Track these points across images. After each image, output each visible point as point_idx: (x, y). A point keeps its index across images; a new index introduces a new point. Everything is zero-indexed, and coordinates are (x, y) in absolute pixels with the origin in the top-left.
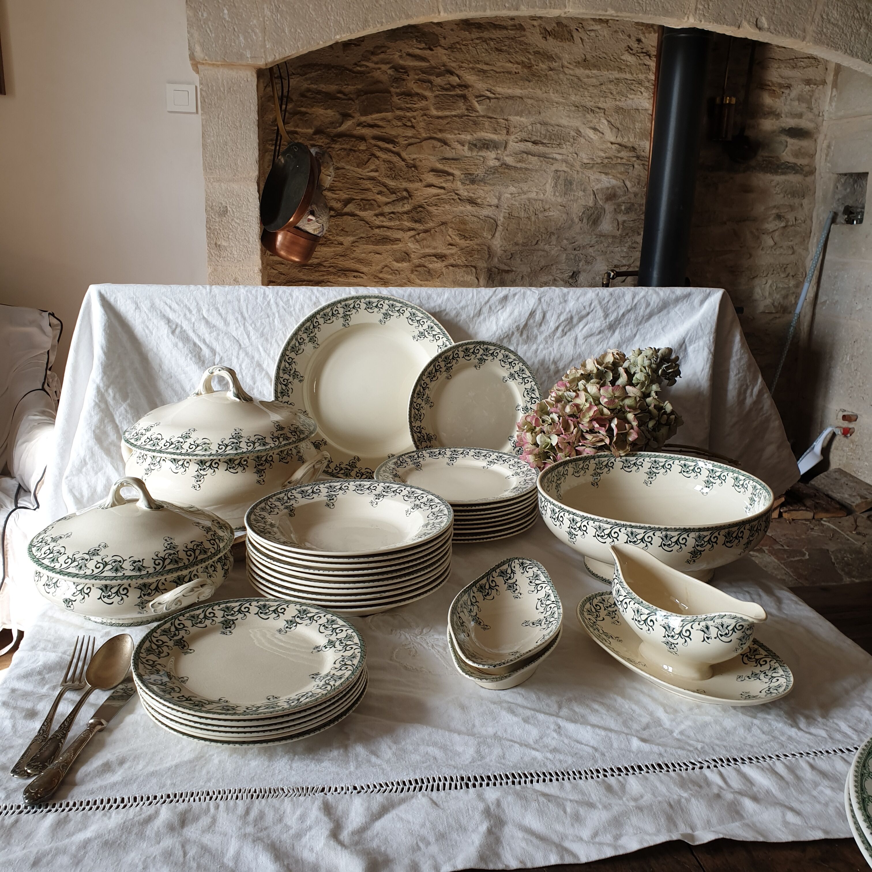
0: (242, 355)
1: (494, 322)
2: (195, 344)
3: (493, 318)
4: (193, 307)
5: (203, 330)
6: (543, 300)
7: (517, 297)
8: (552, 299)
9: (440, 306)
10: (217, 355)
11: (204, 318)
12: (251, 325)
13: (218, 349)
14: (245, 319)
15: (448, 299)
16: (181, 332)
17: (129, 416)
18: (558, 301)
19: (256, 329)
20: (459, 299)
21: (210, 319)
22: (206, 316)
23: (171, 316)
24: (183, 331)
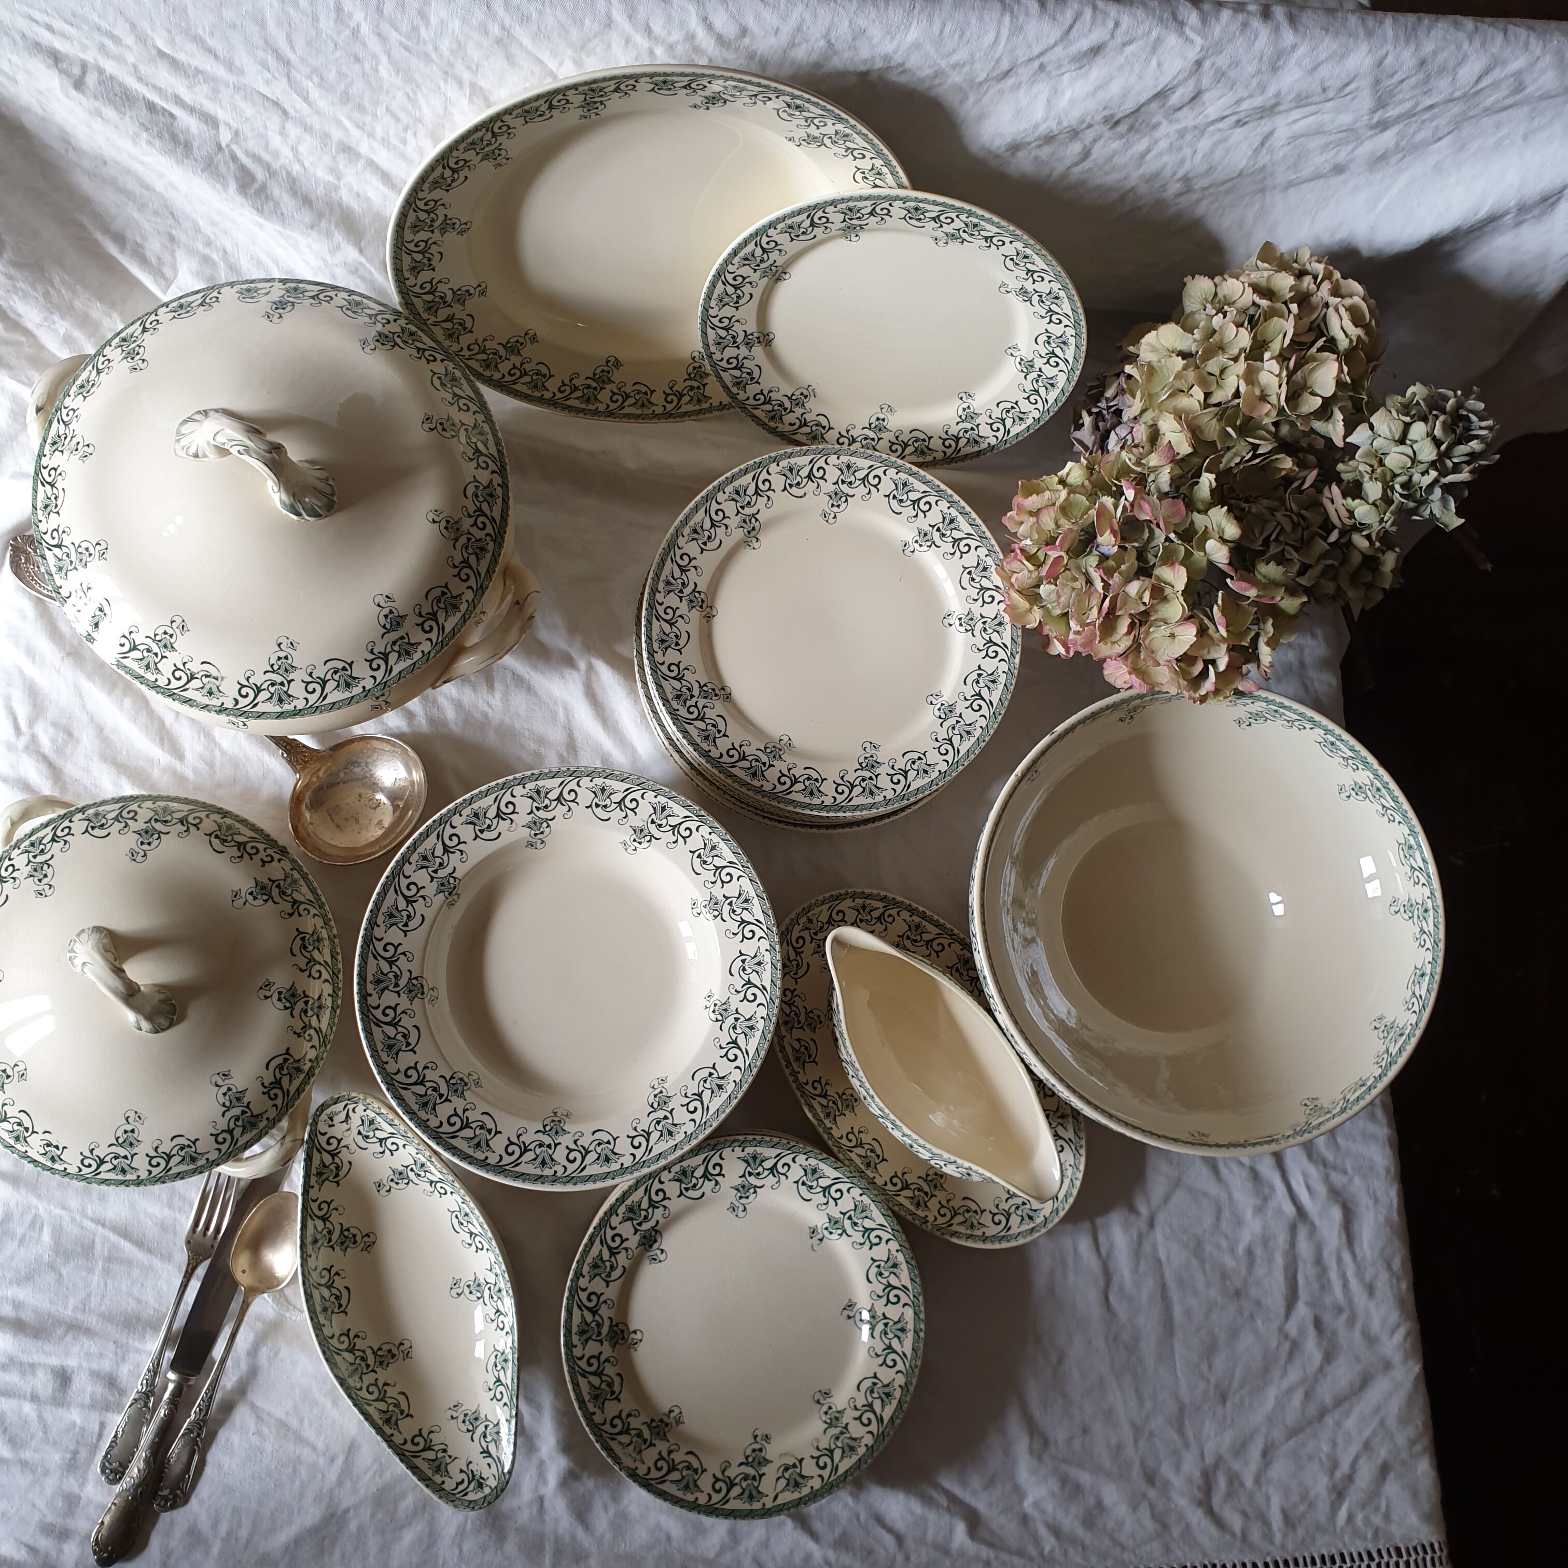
0: (293, 131)
1: (1043, 98)
2: (151, 107)
3: (1042, 89)
4: (121, 29)
5: (165, 78)
6: (1207, 64)
7: (1130, 49)
8: (1236, 64)
9: (886, 58)
10: (222, 128)
11: (161, 54)
12: (309, 78)
13: (221, 115)
14: (287, 63)
15: (917, 45)
16: (101, 82)
17: (20, 284)
18: (1252, 69)
19: (322, 83)
20: (949, 45)
21: (181, 57)
22: (166, 50)
23: (58, 44)
24: (107, 81)
